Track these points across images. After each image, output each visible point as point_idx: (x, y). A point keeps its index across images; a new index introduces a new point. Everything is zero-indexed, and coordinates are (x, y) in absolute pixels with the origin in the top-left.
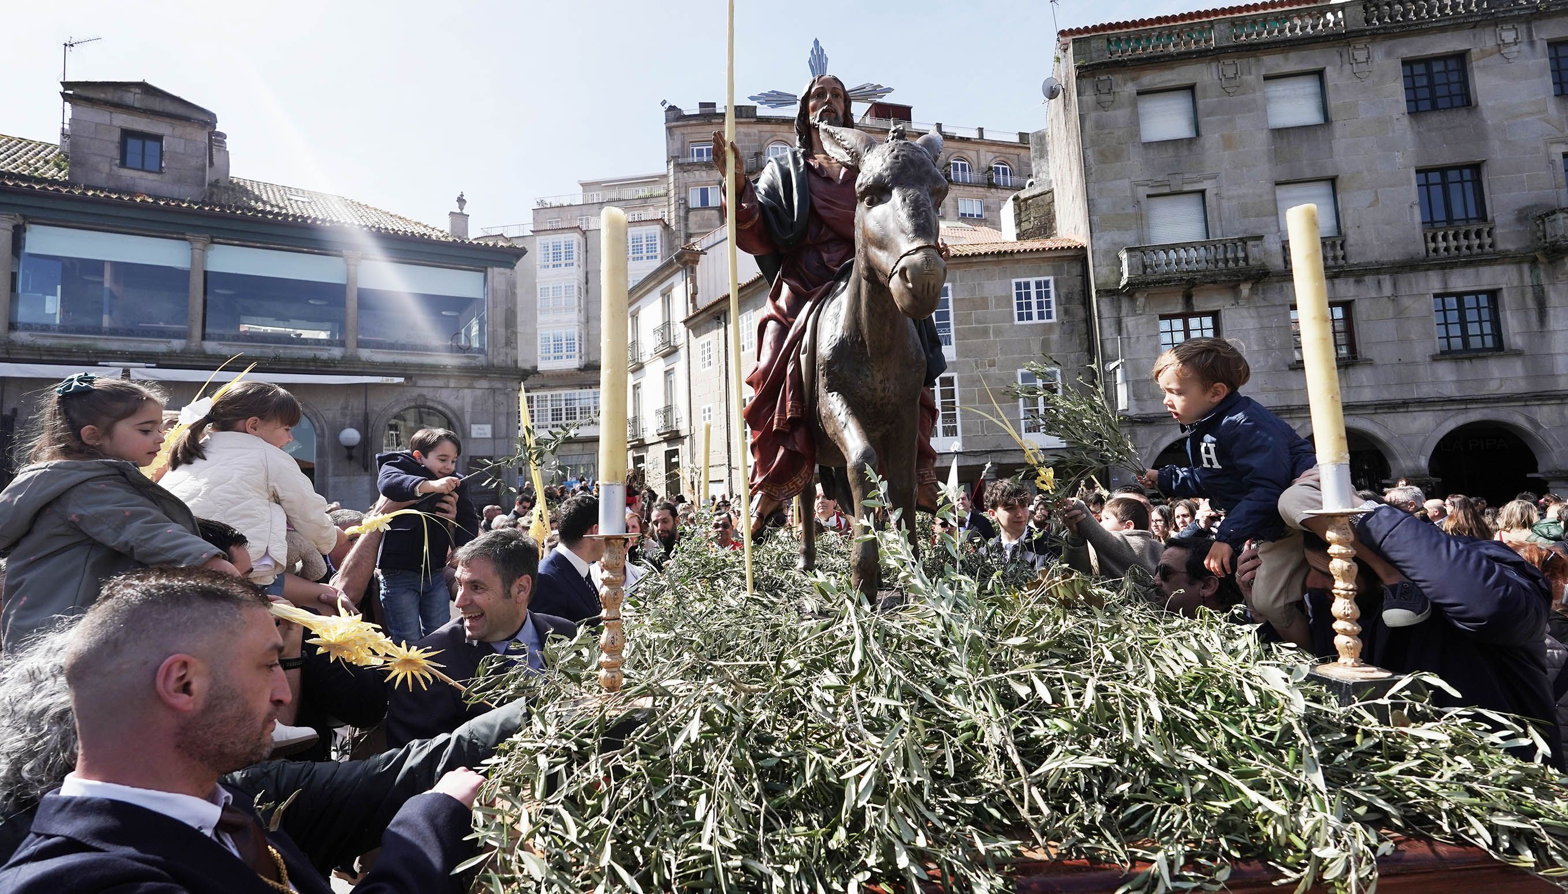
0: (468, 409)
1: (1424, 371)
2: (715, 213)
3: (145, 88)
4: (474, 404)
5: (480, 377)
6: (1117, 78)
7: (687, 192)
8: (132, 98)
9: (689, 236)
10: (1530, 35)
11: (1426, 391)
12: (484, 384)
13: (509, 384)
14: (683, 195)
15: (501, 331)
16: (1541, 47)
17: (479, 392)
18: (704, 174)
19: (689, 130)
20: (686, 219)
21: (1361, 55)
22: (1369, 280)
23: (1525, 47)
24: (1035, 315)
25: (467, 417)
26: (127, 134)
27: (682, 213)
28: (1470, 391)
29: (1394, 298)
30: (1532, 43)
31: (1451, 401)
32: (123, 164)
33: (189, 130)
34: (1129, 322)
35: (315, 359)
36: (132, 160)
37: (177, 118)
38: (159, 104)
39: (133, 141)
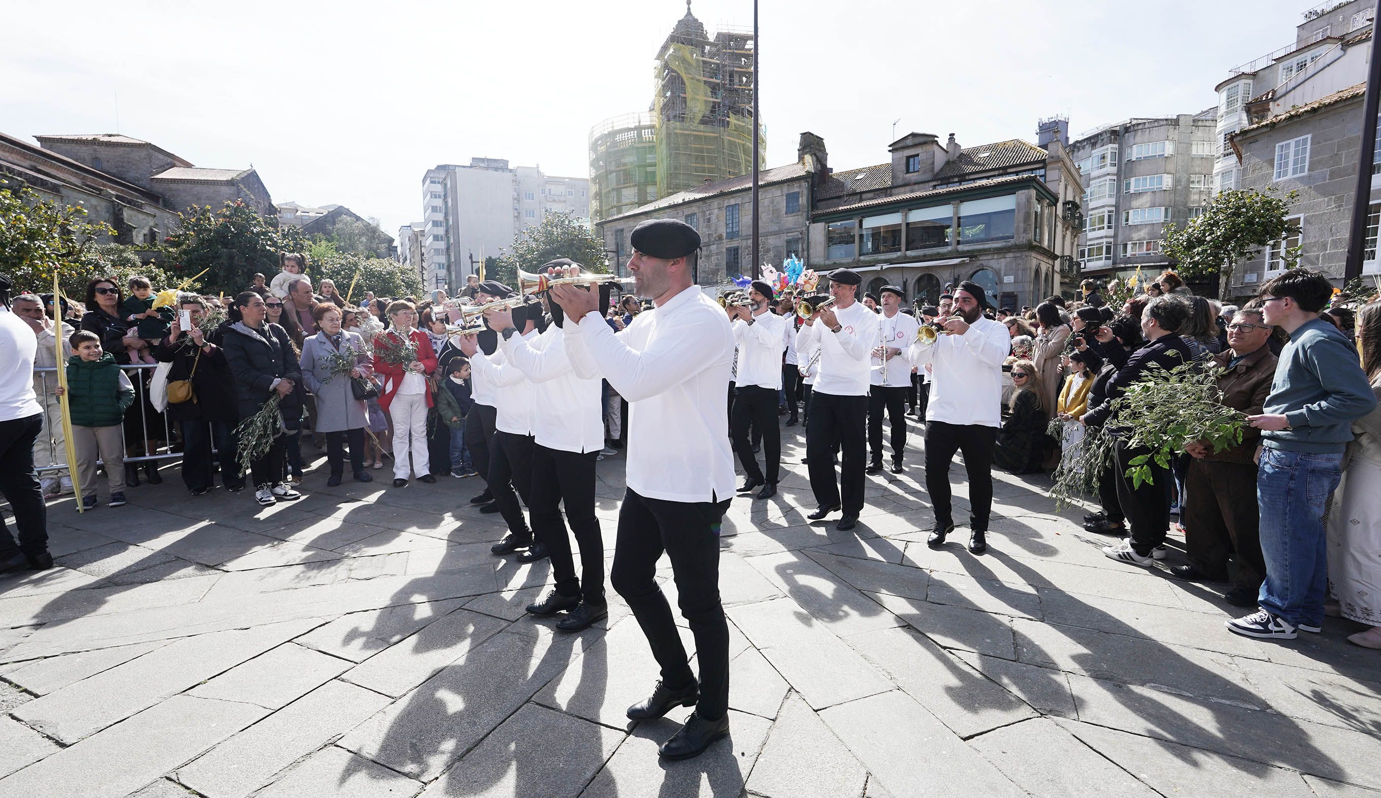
0: (1003, 268)
3: (914, 135)
4: (1006, 266)
5: (1008, 252)
8: (909, 142)
12: (1011, 255)
13: (1024, 253)
15: (1022, 225)
17: (1008, 260)
25: (1002, 272)
26: (908, 158)
32: (908, 172)
33: (928, 147)
35: (938, 254)
36: (911, 169)
37: (925, 143)
38: (917, 140)
39: (911, 160)
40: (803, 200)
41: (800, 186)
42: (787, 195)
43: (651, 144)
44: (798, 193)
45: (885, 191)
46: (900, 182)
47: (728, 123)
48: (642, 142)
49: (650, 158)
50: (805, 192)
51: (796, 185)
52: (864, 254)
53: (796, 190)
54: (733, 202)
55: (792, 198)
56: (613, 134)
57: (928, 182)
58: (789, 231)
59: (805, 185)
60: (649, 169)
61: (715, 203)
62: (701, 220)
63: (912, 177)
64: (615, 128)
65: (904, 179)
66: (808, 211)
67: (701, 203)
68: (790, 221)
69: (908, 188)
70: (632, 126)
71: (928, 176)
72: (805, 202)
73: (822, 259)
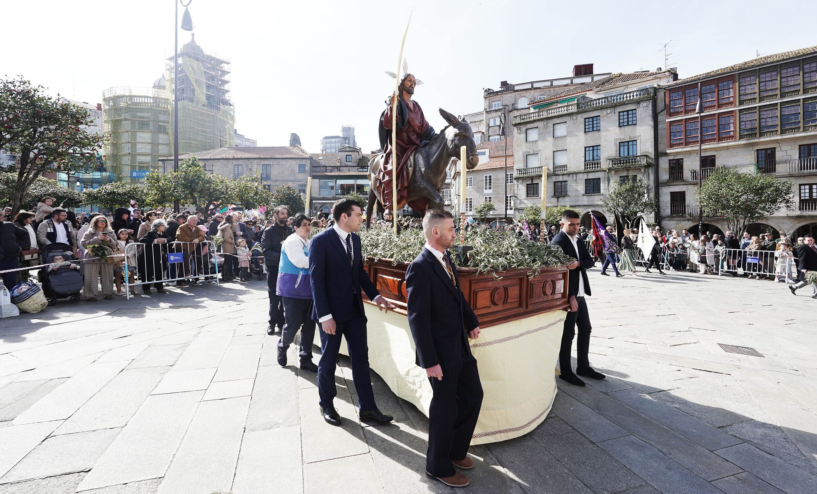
1: (581, 198)
2: (498, 127)
3: (349, 147)
6: (522, 126)
7: (489, 121)
8: (347, 149)
9: (489, 136)
10: (614, 111)
11: (580, 203)
14: (488, 122)
16: (617, 114)
18: (494, 114)
19: (491, 98)
20: (489, 130)
21: (574, 118)
22: (571, 176)
23: (613, 114)
24: (509, 182)
27: (487, 129)
28: (590, 204)
29: (576, 180)
30: (615, 113)
31: (585, 206)
34: (520, 186)
36: (348, 160)
37: (354, 151)
38: (351, 149)
39: (348, 156)
40: (308, 168)
41: (306, 162)
42: (299, 165)
43: (166, 110)
44: (305, 164)
45: (338, 168)
46: (344, 165)
47: (220, 108)
48: (159, 107)
49: (162, 117)
50: (309, 165)
51: (304, 161)
52: (337, 195)
53: (304, 163)
54: (267, 162)
55: (302, 168)
56: (131, 97)
57: (355, 167)
58: (300, 181)
59: (308, 161)
60: (160, 124)
61: (255, 162)
62: (245, 169)
63: (349, 164)
64: (133, 94)
65: (345, 164)
66: (310, 173)
67: (246, 160)
68: (300, 176)
69: (347, 168)
70: (151, 96)
71: (355, 164)
72: (309, 169)
73: (318, 195)
